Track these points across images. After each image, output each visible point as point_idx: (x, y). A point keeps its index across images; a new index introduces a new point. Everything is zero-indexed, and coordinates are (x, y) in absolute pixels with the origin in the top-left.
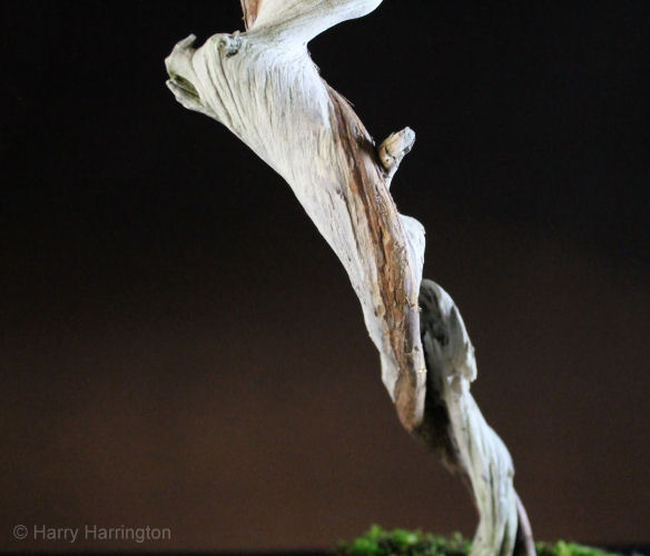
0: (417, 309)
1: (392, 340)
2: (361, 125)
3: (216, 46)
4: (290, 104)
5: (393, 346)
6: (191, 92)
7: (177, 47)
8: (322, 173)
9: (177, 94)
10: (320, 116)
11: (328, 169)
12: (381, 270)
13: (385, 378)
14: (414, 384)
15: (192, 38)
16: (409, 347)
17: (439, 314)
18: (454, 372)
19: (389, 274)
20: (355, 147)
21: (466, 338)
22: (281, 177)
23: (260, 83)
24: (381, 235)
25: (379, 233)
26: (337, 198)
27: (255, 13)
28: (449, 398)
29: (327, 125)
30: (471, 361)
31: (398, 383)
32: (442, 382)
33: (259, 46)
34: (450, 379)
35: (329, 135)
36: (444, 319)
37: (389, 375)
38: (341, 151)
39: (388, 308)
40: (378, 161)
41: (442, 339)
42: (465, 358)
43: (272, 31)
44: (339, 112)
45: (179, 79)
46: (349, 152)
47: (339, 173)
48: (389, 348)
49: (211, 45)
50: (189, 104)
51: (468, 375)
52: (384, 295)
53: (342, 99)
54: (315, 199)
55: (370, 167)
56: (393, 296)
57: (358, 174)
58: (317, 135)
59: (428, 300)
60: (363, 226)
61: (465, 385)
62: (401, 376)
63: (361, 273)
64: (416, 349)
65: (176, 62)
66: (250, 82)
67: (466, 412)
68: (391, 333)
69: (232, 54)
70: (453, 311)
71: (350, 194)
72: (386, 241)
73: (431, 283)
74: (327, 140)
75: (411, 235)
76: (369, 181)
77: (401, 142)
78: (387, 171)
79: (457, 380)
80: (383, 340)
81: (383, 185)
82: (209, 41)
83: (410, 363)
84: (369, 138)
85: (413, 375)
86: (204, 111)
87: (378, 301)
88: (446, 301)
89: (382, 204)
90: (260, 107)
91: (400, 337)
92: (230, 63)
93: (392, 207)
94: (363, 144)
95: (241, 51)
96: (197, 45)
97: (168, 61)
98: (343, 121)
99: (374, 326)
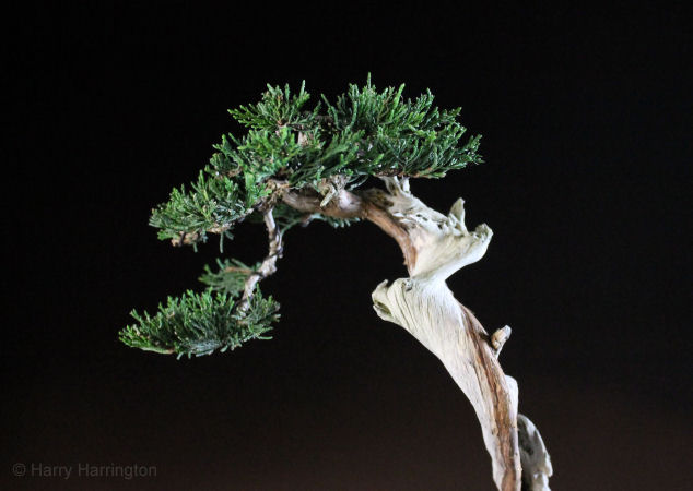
0: (516, 429)
1: (502, 449)
2: (481, 326)
3: (400, 286)
4: (442, 314)
5: (502, 453)
6: (386, 311)
7: (379, 287)
8: (461, 353)
9: (379, 313)
10: (457, 321)
11: (464, 351)
12: (496, 407)
13: (495, 477)
14: (514, 479)
15: (386, 281)
16: (512, 453)
17: (527, 435)
18: (538, 471)
19: (500, 409)
20: (478, 338)
21: (544, 449)
22: (436, 357)
23: (425, 305)
24: (495, 387)
25: (494, 386)
26: (470, 367)
27: (414, 262)
28: (536, 489)
29: (462, 327)
30: (548, 464)
31: (504, 479)
32: (531, 478)
33: (422, 284)
34: (536, 476)
35: (464, 332)
36: (531, 439)
38: (471, 340)
39: (500, 429)
40: (491, 345)
42: (545, 461)
43: (427, 275)
44: (468, 318)
45: (380, 304)
46: (475, 340)
47: (470, 352)
48: (500, 455)
49: (397, 284)
50: (385, 317)
51: (547, 472)
52: (497, 421)
53: (468, 311)
54: (457, 368)
55: (487, 349)
56: (502, 422)
57: (481, 353)
58: (457, 332)
59: (521, 425)
60: (485, 382)
61: (546, 481)
62: (506, 474)
63: (483, 409)
64: (516, 454)
65: (378, 295)
66: (420, 304)
68: (501, 445)
69: (409, 290)
70: (535, 433)
71: (476, 364)
72: (498, 390)
73: (522, 416)
74: (462, 335)
75: (511, 386)
76: (487, 357)
77: (504, 334)
78: (496, 350)
79: (540, 476)
80: (496, 450)
81: (494, 357)
82: (395, 282)
83: (512, 464)
84: (485, 333)
85: (514, 472)
86: (393, 321)
87: (494, 425)
88: (531, 427)
89: (494, 370)
90: (426, 319)
91: (506, 447)
92: (408, 295)
93: (500, 371)
94: (482, 335)
95: (414, 288)
96: (388, 285)
97: (373, 295)
98: (471, 323)
99: (490, 441)
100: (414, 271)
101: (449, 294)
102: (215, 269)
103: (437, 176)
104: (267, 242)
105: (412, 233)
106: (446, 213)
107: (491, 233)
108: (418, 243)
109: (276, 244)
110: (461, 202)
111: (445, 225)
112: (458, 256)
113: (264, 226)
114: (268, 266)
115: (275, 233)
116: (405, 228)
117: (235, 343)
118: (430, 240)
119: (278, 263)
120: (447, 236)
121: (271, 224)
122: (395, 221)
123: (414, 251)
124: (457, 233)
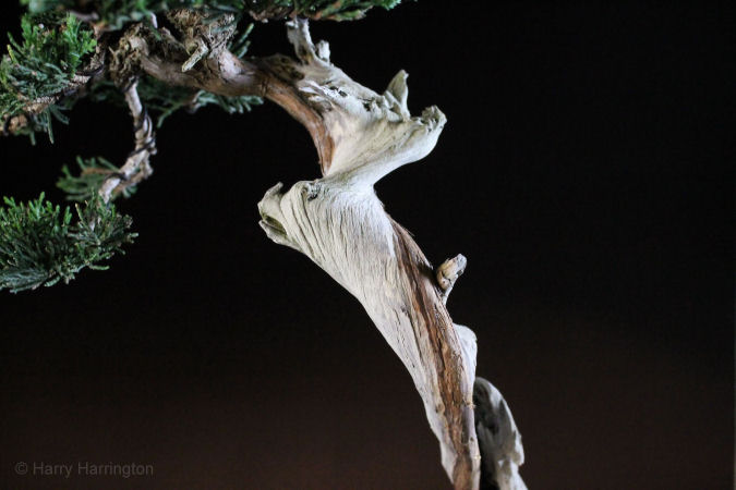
0: (472, 406)
1: (451, 432)
2: (422, 255)
3: (299, 191)
5: (451, 437)
6: (280, 230)
7: (268, 193)
8: (389, 294)
9: (268, 232)
10: (387, 247)
11: (394, 291)
12: (441, 375)
13: (444, 462)
14: (470, 469)
15: (279, 185)
16: (466, 438)
17: (489, 406)
18: (504, 456)
19: (447, 378)
20: (416, 272)
21: (514, 427)
22: (354, 298)
23: (337, 221)
24: (440, 346)
25: (439, 343)
26: (402, 315)
27: (329, 160)
28: (501, 479)
29: (392, 254)
30: (519, 447)
31: (455, 468)
32: (494, 465)
33: (334, 190)
34: (501, 463)
35: (394, 263)
36: (495, 411)
37: (448, 460)
38: (405, 276)
39: (447, 406)
40: (436, 284)
41: (493, 428)
42: (514, 444)
43: (344, 177)
44: (402, 242)
45: (270, 219)
46: (411, 277)
47: (404, 293)
48: (448, 439)
49: (295, 192)
50: (278, 240)
51: (517, 459)
52: (444, 395)
53: (404, 232)
54: (384, 316)
55: (429, 288)
56: (451, 396)
57: (419, 295)
58: (384, 263)
59: (480, 395)
60: (425, 339)
61: (514, 468)
62: (458, 462)
63: (423, 377)
64: (472, 439)
65: (267, 206)
66: (328, 221)
68: (450, 426)
69: (313, 198)
70: (501, 404)
71: (413, 312)
72: (445, 351)
73: (483, 381)
74: (392, 268)
75: (465, 342)
76: (429, 301)
77: (455, 267)
78: (443, 291)
79: (507, 464)
80: (443, 432)
81: (440, 303)
82: (294, 187)
83: (466, 452)
84: (427, 263)
85: (470, 461)
86: (290, 245)
87: (439, 400)
88: (496, 396)
89: (441, 319)
90: (337, 241)
91: (457, 430)
92: (311, 206)
93: (448, 320)
94: (422, 268)
95: (320, 195)
96: (283, 191)
97: (260, 205)
98: (406, 250)
99: (435, 421)
100: (329, 171)
101: (377, 206)
102: (76, 172)
103: (349, 16)
104: (132, 131)
105: (329, 117)
107: (443, 120)
108: (336, 131)
109: (145, 132)
110: (404, 75)
111: (374, 105)
112: (391, 151)
114: (137, 164)
115: (141, 118)
116: (318, 110)
118: (353, 126)
119: (152, 160)
120: (378, 121)
121: (136, 105)
122: (303, 98)
123: (331, 144)
124: (393, 117)
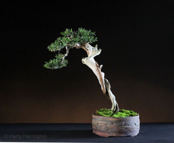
0: (104, 81)
4: (92, 63)
10: (94, 64)
19: (101, 77)
21: (109, 84)
22: (91, 69)
23: (90, 61)
25: (100, 74)
26: (96, 71)
28: (108, 90)
29: (95, 65)
30: (110, 86)
32: (107, 88)
37: (102, 88)
40: (100, 68)
41: (107, 85)
43: (90, 57)
47: (96, 68)
49: (85, 58)
50: (84, 63)
53: (96, 62)
54: (94, 71)
55: (99, 68)
57: (98, 69)
60: (98, 73)
61: (110, 89)
65: (83, 60)
67: (110, 92)
73: (106, 79)
74: (95, 66)
75: (103, 74)
77: (101, 66)
79: (109, 88)
81: (100, 70)
83: (103, 86)
87: (100, 79)
88: (107, 81)
90: (90, 63)
91: (102, 83)
94: (98, 66)
95: (88, 59)
96: (84, 58)
98: (96, 64)
99: (100, 82)
100: (89, 56)
101: (94, 60)
102: (58, 55)
103: (91, 43)
104: (66, 51)
105: (89, 50)
106: (94, 47)
107: (101, 50)
108: (89, 52)
109: (68, 51)
110: (97, 45)
111: (93, 49)
112: (95, 54)
113: (66, 48)
114: (66, 55)
115: (67, 50)
116: (88, 49)
117: (61, 67)
118: (91, 51)
119: (68, 54)
120: (94, 51)
121: (67, 48)
122: (86, 48)
123: (89, 53)
124: (95, 50)
